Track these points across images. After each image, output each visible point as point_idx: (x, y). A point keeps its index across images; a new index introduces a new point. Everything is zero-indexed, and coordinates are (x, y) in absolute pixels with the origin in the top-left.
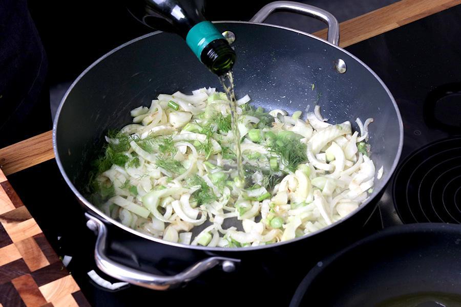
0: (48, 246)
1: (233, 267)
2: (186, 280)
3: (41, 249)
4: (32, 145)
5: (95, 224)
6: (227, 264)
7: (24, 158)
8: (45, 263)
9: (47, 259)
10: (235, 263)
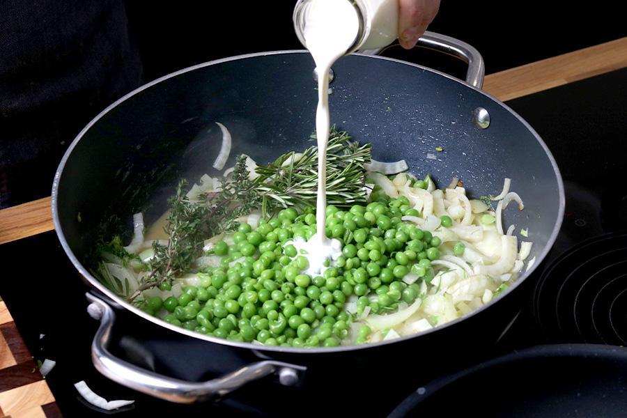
0: (18, 340)
1: (294, 378)
2: (222, 392)
3: (8, 343)
4: (25, 212)
5: (98, 309)
6: (287, 373)
7: (9, 229)
8: (11, 362)
9: (14, 357)
10: (299, 372)
